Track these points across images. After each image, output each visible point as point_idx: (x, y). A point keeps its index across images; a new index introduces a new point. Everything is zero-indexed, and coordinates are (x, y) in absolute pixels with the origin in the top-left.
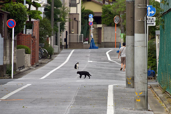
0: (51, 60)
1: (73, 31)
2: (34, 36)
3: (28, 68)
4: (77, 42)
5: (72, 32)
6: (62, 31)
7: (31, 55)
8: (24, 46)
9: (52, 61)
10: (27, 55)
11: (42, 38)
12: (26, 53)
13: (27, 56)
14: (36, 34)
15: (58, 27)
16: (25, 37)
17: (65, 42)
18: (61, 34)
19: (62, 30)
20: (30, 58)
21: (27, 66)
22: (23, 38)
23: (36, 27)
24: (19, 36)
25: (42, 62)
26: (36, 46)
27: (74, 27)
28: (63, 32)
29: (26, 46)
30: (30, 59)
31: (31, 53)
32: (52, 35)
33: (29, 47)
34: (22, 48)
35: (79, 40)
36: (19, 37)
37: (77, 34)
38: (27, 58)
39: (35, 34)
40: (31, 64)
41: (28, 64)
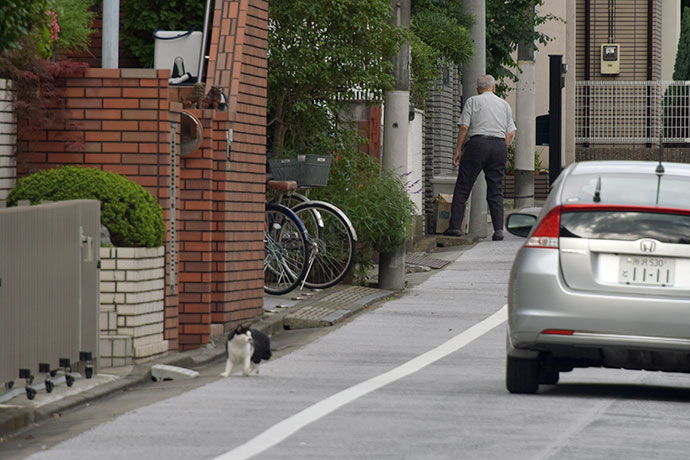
0: (382, 299)
1: (612, 57)
2: (215, 92)
3: (129, 370)
4: (649, 145)
5: (607, 68)
6: (514, 55)
7: (174, 257)
8: (103, 175)
9: (391, 305)
10: (123, 252)
11: (313, 109)
12: (118, 241)
13: (122, 264)
14: (237, 73)
15: (467, 22)
16: (116, 92)
17: (545, 149)
18: (508, 81)
19: (512, 45)
20: (160, 284)
21: (119, 350)
22: (97, 103)
23: (233, 14)
24: (63, 86)
25: (298, 315)
26: (229, 176)
27: (617, 24)
28: (525, 65)
29: (124, 179)
30: (160, 295)
31: (172, 237)
32: (400, 87)
33: (153, 181)
34: (83, 191)
35: (659, 127)
36: (66, 99)
37: (646, 83)
38: (121, 287)
39: (226, 74)
40: (167, 337)
41: (133, 338)
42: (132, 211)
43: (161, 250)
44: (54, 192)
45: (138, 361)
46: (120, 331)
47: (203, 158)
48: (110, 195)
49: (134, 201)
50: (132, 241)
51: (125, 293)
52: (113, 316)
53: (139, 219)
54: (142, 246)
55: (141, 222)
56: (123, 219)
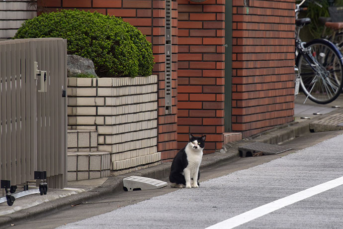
7: (170, 83)
20: (152, 106)
25: (322, 121)
26: (248, 18)
30: (152, 115)
31: (167, 67)
33: (147, 22)
40: (161, 149)
41: (111, 154)
42: (117, 47)
43: (153, 78)
44: (51, 31)
45: (116, 173)
46: (101, 148)
47: (216, 4)
48: (98, 33)
49: (118, 38)
50: (116, 72)
51: (104, 116)
52: (94, 135)
53: (122, 54)
54: (125, 76)
55: (124, 56)
56: (108, 53)
